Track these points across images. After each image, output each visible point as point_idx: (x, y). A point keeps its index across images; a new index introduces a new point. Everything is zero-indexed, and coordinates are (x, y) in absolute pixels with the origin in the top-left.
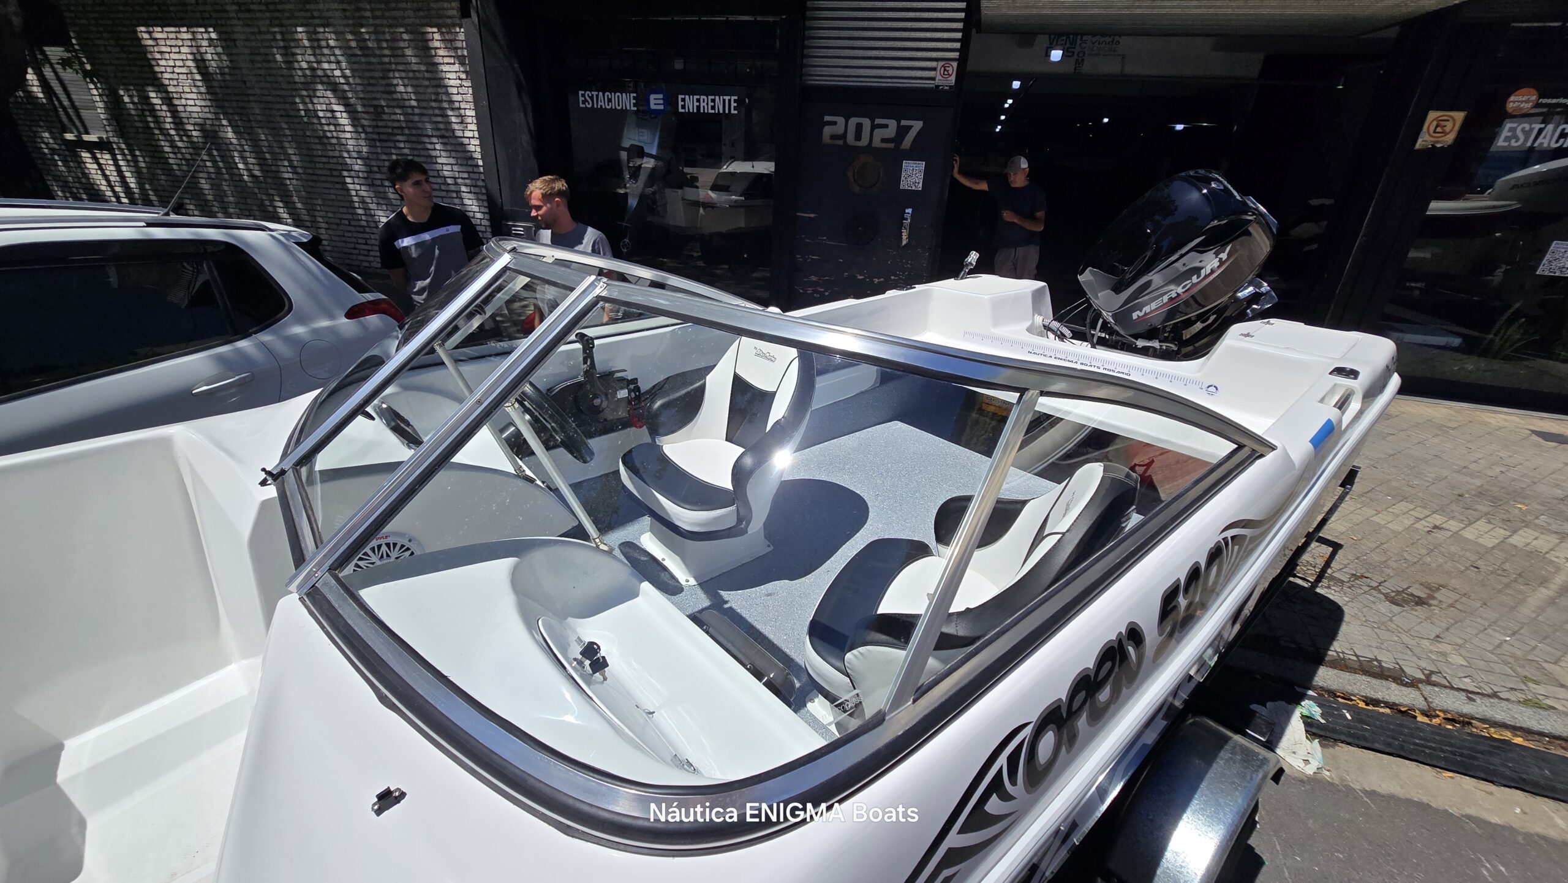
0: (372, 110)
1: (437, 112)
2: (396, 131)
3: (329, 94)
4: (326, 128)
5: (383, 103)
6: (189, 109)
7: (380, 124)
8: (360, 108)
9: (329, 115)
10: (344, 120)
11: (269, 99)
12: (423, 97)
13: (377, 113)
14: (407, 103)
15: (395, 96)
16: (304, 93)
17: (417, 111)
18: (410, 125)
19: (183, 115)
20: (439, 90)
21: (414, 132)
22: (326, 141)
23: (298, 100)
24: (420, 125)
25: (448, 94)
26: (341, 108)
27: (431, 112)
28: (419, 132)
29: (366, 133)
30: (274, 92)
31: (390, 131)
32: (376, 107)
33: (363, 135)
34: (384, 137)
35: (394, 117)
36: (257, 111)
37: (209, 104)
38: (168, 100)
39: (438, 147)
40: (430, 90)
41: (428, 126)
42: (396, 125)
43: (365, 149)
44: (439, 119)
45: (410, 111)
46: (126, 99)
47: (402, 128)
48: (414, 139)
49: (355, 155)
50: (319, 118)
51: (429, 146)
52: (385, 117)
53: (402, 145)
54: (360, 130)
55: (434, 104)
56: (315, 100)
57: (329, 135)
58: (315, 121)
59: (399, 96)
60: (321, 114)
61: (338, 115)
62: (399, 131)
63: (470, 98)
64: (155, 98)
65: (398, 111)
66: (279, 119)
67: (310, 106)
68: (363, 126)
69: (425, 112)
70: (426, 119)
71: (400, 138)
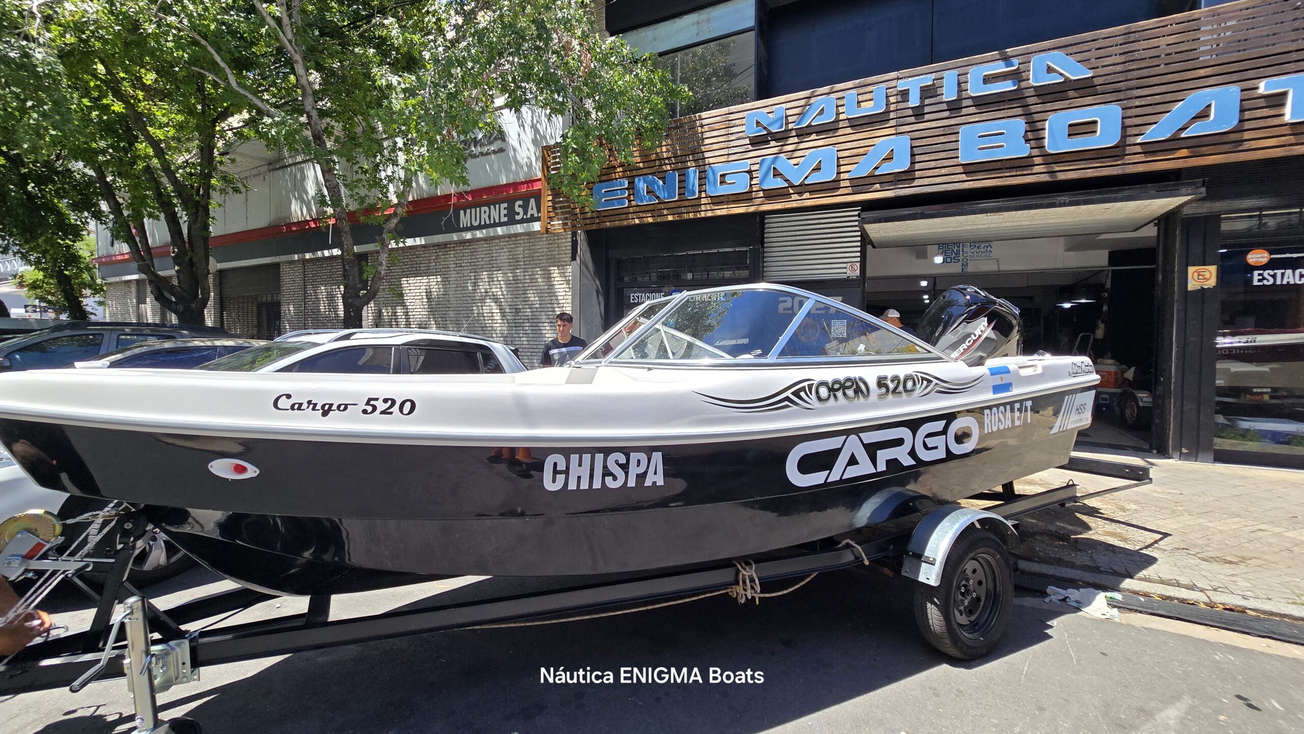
0: (514, 311)
1: (550, 309)
2: (525, 321)
3: (493, 304)
4: (487, 322)
5: (521, 307)
6: (416, 317)
7: (517, 318)
8: (507, 310)
9: (490, 315)
10: (498, 317)
11: (459, 309)
12: (543, 302)
13: (517, 311)
14: (534, 306)
15: (528, 303)
16: (480, 304)
17: (538, 310)
18: (534, 317)
19: (411, 320)
20: (553, 298)
21: (535, 321)
22: (485, 329)
23: (475, 308)
24: (539, 317)
25: (557, 300)
26: (498, 311)
27: (546, 310)
28: (538, 321)
29: (508, 323)
30: (463, 305)
31: (521, 321)
32: (516, 309)
33: (506, 325)
34: (517, 325)
35: (525, 314)
36: (451, 315)
37: (427, 313)
38: (406, 314)
39: (547, 328)
40: (548, 298)
41: (544, 317)
42: (525, 318)
43: (506, 332)
44: (550, 313)
45: (535, 310)
46: (385, 314)
47: (528, 319)
48: (535, 324)
49: (500, 335)
50: (484, 317)
51: (542, 328)
52: (520, 314)
53: (527, 328)
54: (506, 321)
55: (549, 306)
56: (484, 308)
57: (488, 325)
58: (482, 318)
59: (530, 303)
60: (485, 315)
61: (495, 314)
62: (527, 321)
63: (570, 301)
64: (400, 311)
65: (528, 310)
66: (463, 319)
67: (481, 311)
68: (507, 320)
69: (544, 310)
70: (543, 314)
71: (527, 324)
